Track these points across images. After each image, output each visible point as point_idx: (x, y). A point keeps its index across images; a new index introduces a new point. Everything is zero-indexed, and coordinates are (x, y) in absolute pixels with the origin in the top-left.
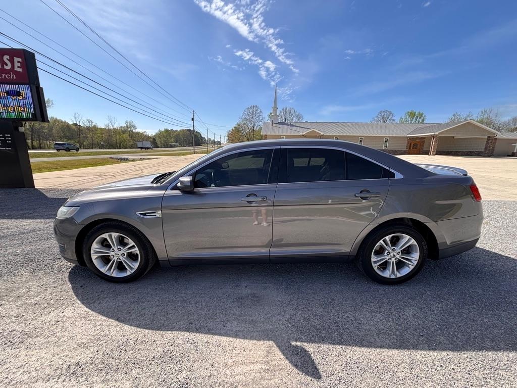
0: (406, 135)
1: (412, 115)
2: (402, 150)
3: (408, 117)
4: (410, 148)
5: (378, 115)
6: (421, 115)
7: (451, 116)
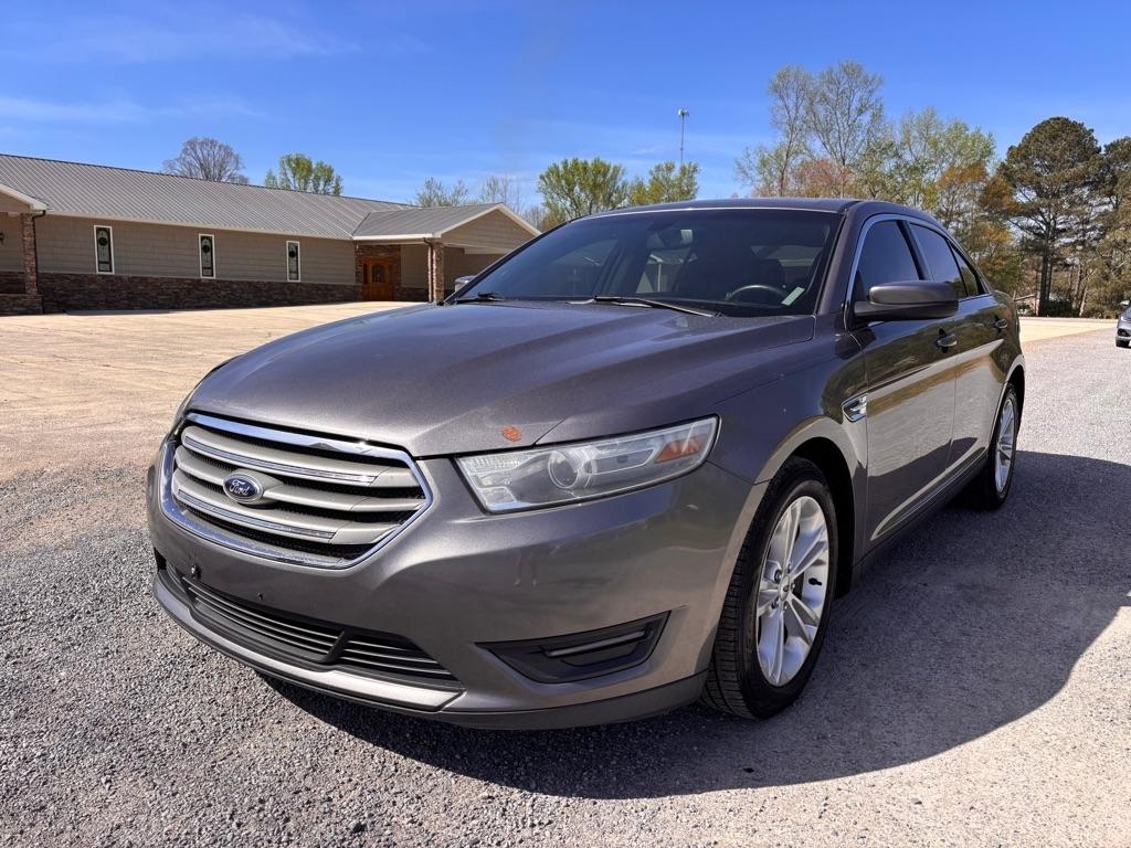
0: (347, 236)
1: (301, 167)
2: (345, 286)
3: (290, 175)
4: (366, 281)
5: (185, 151)
6: (327, 174)
7: (423, 190)
